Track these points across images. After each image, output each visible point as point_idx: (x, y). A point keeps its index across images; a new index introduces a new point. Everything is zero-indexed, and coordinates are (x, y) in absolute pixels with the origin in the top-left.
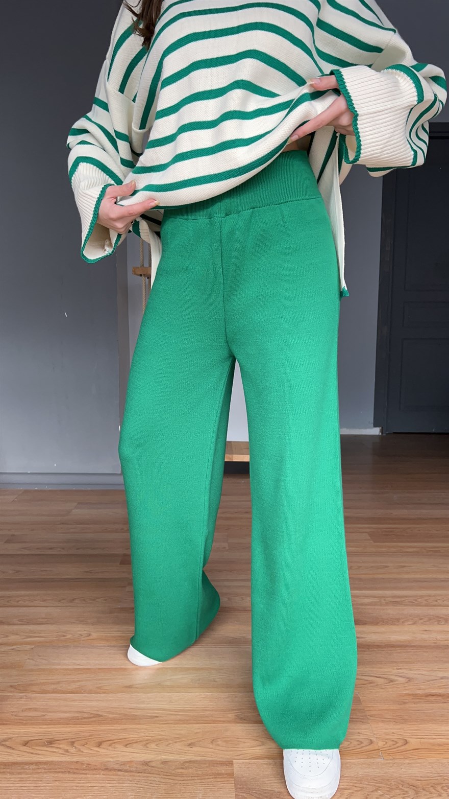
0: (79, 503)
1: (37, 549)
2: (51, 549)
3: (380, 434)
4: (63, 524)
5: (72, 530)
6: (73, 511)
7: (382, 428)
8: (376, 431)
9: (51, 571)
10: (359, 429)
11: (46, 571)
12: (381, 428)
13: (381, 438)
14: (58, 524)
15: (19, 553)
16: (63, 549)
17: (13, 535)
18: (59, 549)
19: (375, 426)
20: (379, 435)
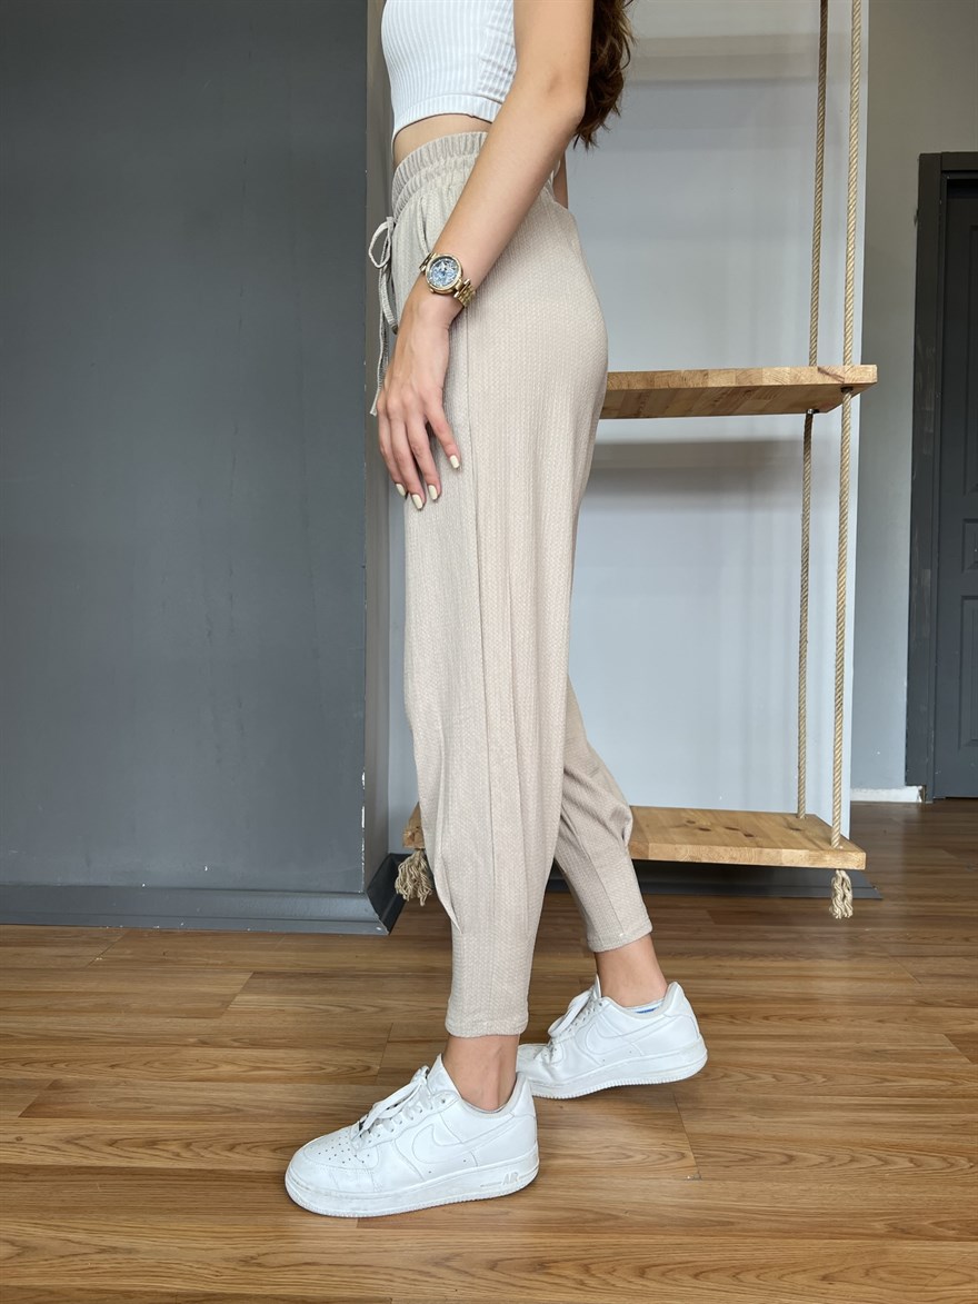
0: (257, 974)
1: (112, 1143)
2: (152, 1144)
3: (920, 801)
4: (204, 1043)
5: (225, 1069)
6: (238, 998)
7: (925, 786)
8: (912, 795)
9: (130, 1251)
10: (875, 789)
11: (114, 1250)
12: (921, 787)
13: (923, 808)
14: (194, 1045)
15: (50, 1159)
16: (188, 1146)
17: (55, 1086)
18: (174, 1147)
19: (909, 782)
20: (917, 804)
